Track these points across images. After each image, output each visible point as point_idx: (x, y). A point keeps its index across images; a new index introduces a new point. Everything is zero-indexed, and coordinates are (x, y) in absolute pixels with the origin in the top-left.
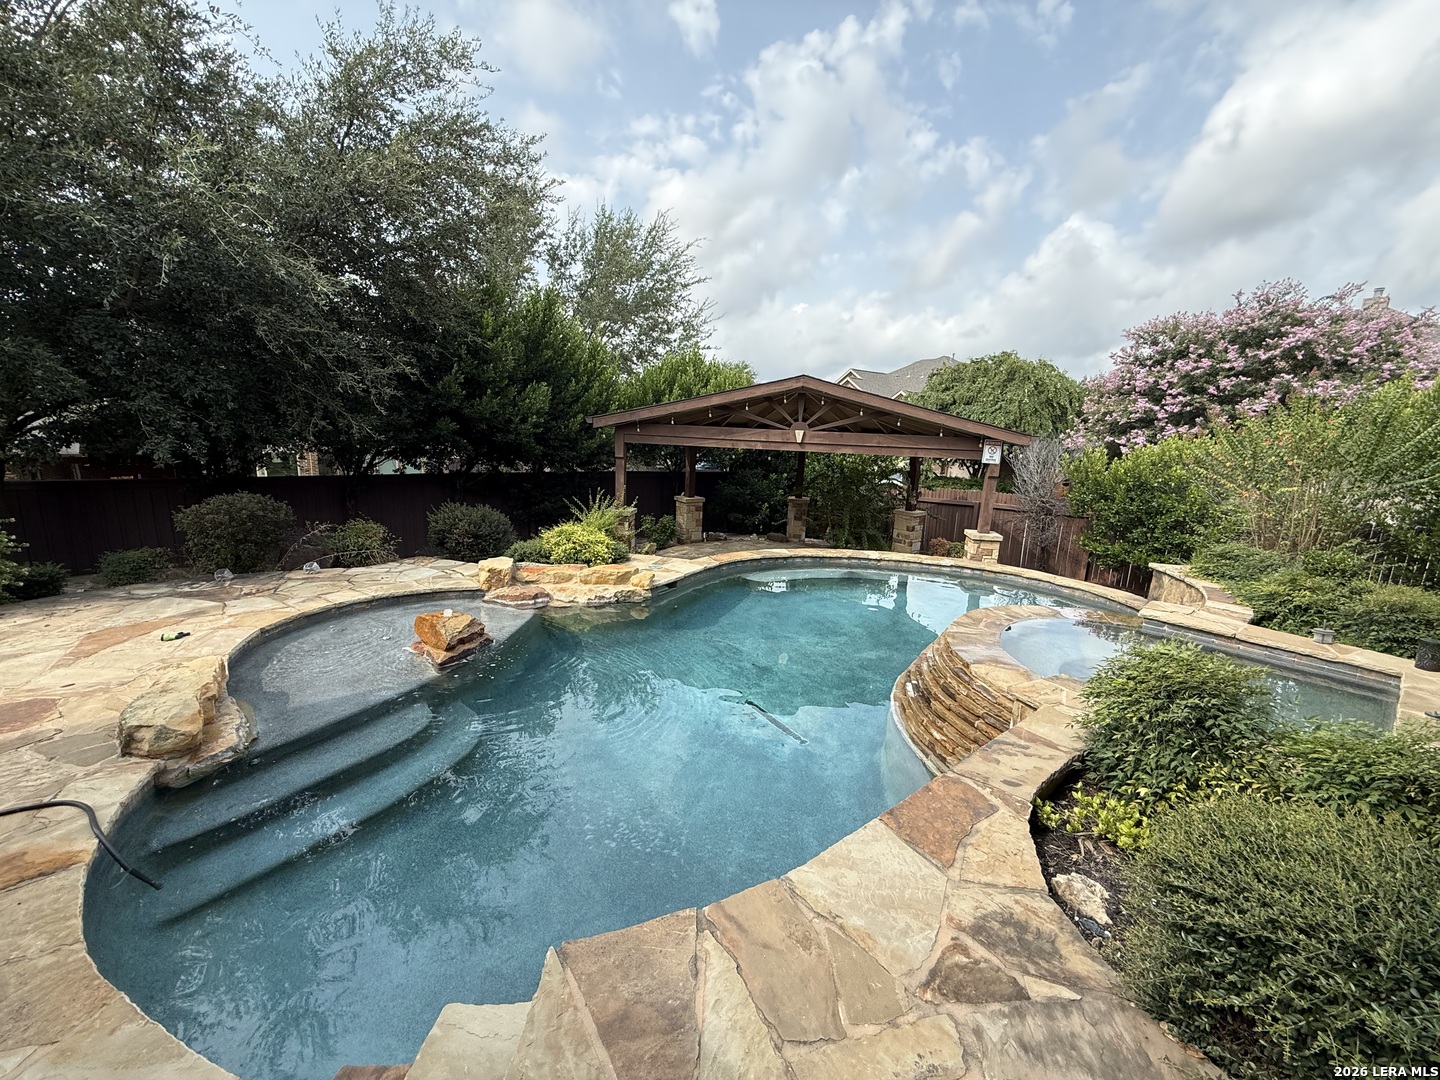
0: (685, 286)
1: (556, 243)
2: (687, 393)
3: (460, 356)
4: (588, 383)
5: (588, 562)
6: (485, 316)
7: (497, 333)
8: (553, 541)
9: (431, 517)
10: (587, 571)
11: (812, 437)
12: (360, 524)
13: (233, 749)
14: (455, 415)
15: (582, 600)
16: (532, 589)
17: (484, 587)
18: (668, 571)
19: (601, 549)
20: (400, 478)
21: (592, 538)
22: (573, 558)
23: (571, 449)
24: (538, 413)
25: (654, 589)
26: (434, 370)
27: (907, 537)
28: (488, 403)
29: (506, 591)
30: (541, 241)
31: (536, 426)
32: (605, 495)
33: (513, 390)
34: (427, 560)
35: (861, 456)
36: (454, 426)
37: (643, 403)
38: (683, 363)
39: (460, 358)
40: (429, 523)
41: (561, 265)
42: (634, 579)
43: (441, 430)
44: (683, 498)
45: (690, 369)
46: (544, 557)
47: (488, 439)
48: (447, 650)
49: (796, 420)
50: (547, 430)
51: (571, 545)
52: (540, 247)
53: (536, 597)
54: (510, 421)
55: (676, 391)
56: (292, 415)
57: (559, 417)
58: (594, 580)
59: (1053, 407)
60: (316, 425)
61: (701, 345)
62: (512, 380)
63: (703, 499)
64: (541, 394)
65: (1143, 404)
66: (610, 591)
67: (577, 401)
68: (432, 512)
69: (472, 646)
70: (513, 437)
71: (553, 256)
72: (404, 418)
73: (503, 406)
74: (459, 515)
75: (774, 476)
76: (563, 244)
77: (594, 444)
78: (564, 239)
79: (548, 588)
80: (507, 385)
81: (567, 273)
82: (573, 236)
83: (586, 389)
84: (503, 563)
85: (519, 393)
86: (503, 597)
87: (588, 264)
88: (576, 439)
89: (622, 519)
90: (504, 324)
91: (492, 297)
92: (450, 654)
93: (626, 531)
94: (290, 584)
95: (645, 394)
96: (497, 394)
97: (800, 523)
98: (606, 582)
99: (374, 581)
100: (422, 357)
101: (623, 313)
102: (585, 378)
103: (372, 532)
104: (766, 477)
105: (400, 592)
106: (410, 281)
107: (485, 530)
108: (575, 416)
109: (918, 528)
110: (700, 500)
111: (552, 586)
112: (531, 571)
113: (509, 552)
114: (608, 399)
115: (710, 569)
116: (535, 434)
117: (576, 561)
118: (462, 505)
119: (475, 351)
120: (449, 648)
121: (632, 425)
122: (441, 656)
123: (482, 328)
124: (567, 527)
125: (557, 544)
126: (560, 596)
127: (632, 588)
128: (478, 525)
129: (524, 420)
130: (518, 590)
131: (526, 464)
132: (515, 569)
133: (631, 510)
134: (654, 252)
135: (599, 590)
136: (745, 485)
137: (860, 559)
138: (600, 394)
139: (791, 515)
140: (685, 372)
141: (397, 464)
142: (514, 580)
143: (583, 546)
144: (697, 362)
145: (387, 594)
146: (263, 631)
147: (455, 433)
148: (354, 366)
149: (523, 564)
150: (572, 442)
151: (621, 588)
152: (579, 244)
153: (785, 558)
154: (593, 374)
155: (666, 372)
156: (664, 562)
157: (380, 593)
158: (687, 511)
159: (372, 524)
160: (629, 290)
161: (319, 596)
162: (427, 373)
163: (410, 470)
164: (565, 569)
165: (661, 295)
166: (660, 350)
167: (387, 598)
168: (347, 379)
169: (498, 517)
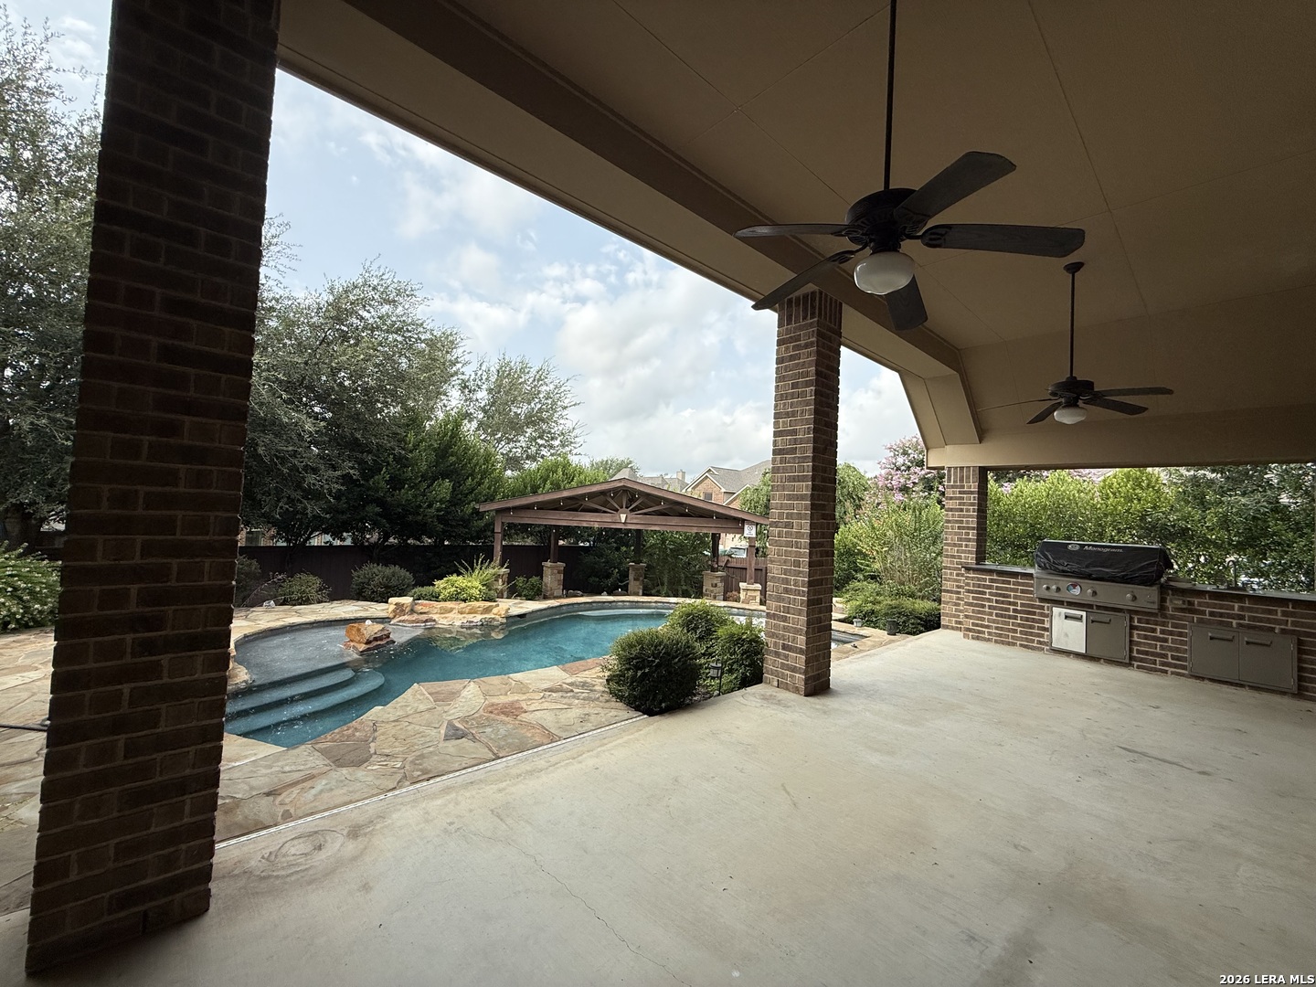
0: (565, 408)
1: (466, 377)
2: (557, 487)
3: (388, 463)
4: (481, 479)
5: (465, 600)
6: (409, 435)
7: (416, 446)
8: (442, 586)
9: (355, 574)
10: (463, 605)
11: (632, 518)
12: (304, 577)
13: (246, 682)
14: (380, 502)
15: (458, 623)
16: (424, 617)
17: (391, 616)
18: (521, 607)
19: (475, 592)
20: (329, 548)
21: (469, 584)
22: (454, 597)
23: (464, 527)
24: (441, 501)
25: (508, 618)
26: (369, 471)
27: (712, 591)
28: (406, 494)
29: (406, 617)
30: (455, 378)
31: (439, 510)
32: (485, 559)
33: (425, 485)
34: (350, 602)
35: (685, 533)
36: (378, 509)
37: (523, 494)
38: (556, 465)
39: (388, 464)
40: (353, 578)
41: (470, 392)
42: (495, 611)
43: (368, 512)
44: (548, 564)
45: (560, 470)
46: (435, 597)
47: (402, 520)
48: (366, 643)
49: (622, 507)
50: (448, 513)
51: (454, 589)
52: (455, 381)
53: (426, 621)
54: (420, 506)
55: (548, 485)
56: (265, 501)
57: (457, 504)
58: (467, 611)
59: (853, 498)
60: (281, 508)
61: (574, 452)
62: (424, 477)
63: (564, 565)
64: (444, 488)
65: (899, 497)
66: (478, 618)
67: (471, 493)
68: (355, 570)
69: (382, 643)
70: (420, 518)
71: (464, 386)
72: (343, 505)
73: (415, 496)
74: (377, 572)
75: (624, 549)
76: (472, 378)
77: (482, 523)
78: (473, 374)
79: (435, 617)
80: (420, 482)
81: (475, 397)
82: (480, 373)
83: (479, 484)
84: (407, 600)
85: (428, 487)
86: (403, 621)
87: (490, 391)
88: (469, 520)
89: (498, 577)
90: (421, 441)
91: (414, 421)
92: (368, 646)
93: (500, 585)
94: (255, 613)
95: (526, 487)
96: (411, 488)
97: (638, 583)
98: (476, 613)
99: (313, 612)
100: (361, 462)
101: (516, 426)
102: (479, 477)
103: (314, 582)
104: (618, 549)
105: (333, 618)
106: (358, 413)
107: (394, 582)
108: (469, 504)
109: (719, 584)
110: (561, 565)
111: (438, 615)
112: (425, 605)
113: (410, 594)
114: (495, 491)
115: (552, 607)
116: (438, 515)
117: (457, 599)
118: (378, 565)
119: (398, 459)
120: (368, 642)
121: (508, 510)
122: (362, 647)
123: (406, 444)
124: (454, 577)
125: (445, 588)
126: (443, 622)
127: (493, 616)
128: (389, 579)
129: (430, 506)
130: (415, 617)
131: (430, 538)
132: (414, 604)
133: (503, 570)
134: (542, 385)
135: (470, 617)
136: (601, 556)
137: (663, 603)
138: (489, 488)
139: (631, 577)
140: (556, 472)
141: (328, 538)
142: (412, 611)
143: (463, 589)
144: (566, 465)
145: (324, 619)
146: (246, 636)
147: (378, 514)
148: (315, 471)
149: (420, 601)
150: (466, 522)
151: (487, 616)
152: (484, 378)
153: (610, 602)
154: (485, 474)
155: (542, 471)
156: (521, 603)
157: (319, 618)
158: (552, 574)
159: (311, 577)
160: (522, 410)
161: (278, 619)
162: (363, 474)
163: (337, 543)
164: (449, 605)
165: (545, 415)
166: (544, 452)
167: (323, 622)
168: (311, 478)
169: (403, 573)
